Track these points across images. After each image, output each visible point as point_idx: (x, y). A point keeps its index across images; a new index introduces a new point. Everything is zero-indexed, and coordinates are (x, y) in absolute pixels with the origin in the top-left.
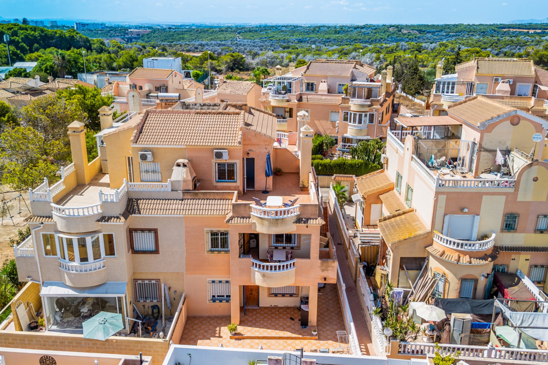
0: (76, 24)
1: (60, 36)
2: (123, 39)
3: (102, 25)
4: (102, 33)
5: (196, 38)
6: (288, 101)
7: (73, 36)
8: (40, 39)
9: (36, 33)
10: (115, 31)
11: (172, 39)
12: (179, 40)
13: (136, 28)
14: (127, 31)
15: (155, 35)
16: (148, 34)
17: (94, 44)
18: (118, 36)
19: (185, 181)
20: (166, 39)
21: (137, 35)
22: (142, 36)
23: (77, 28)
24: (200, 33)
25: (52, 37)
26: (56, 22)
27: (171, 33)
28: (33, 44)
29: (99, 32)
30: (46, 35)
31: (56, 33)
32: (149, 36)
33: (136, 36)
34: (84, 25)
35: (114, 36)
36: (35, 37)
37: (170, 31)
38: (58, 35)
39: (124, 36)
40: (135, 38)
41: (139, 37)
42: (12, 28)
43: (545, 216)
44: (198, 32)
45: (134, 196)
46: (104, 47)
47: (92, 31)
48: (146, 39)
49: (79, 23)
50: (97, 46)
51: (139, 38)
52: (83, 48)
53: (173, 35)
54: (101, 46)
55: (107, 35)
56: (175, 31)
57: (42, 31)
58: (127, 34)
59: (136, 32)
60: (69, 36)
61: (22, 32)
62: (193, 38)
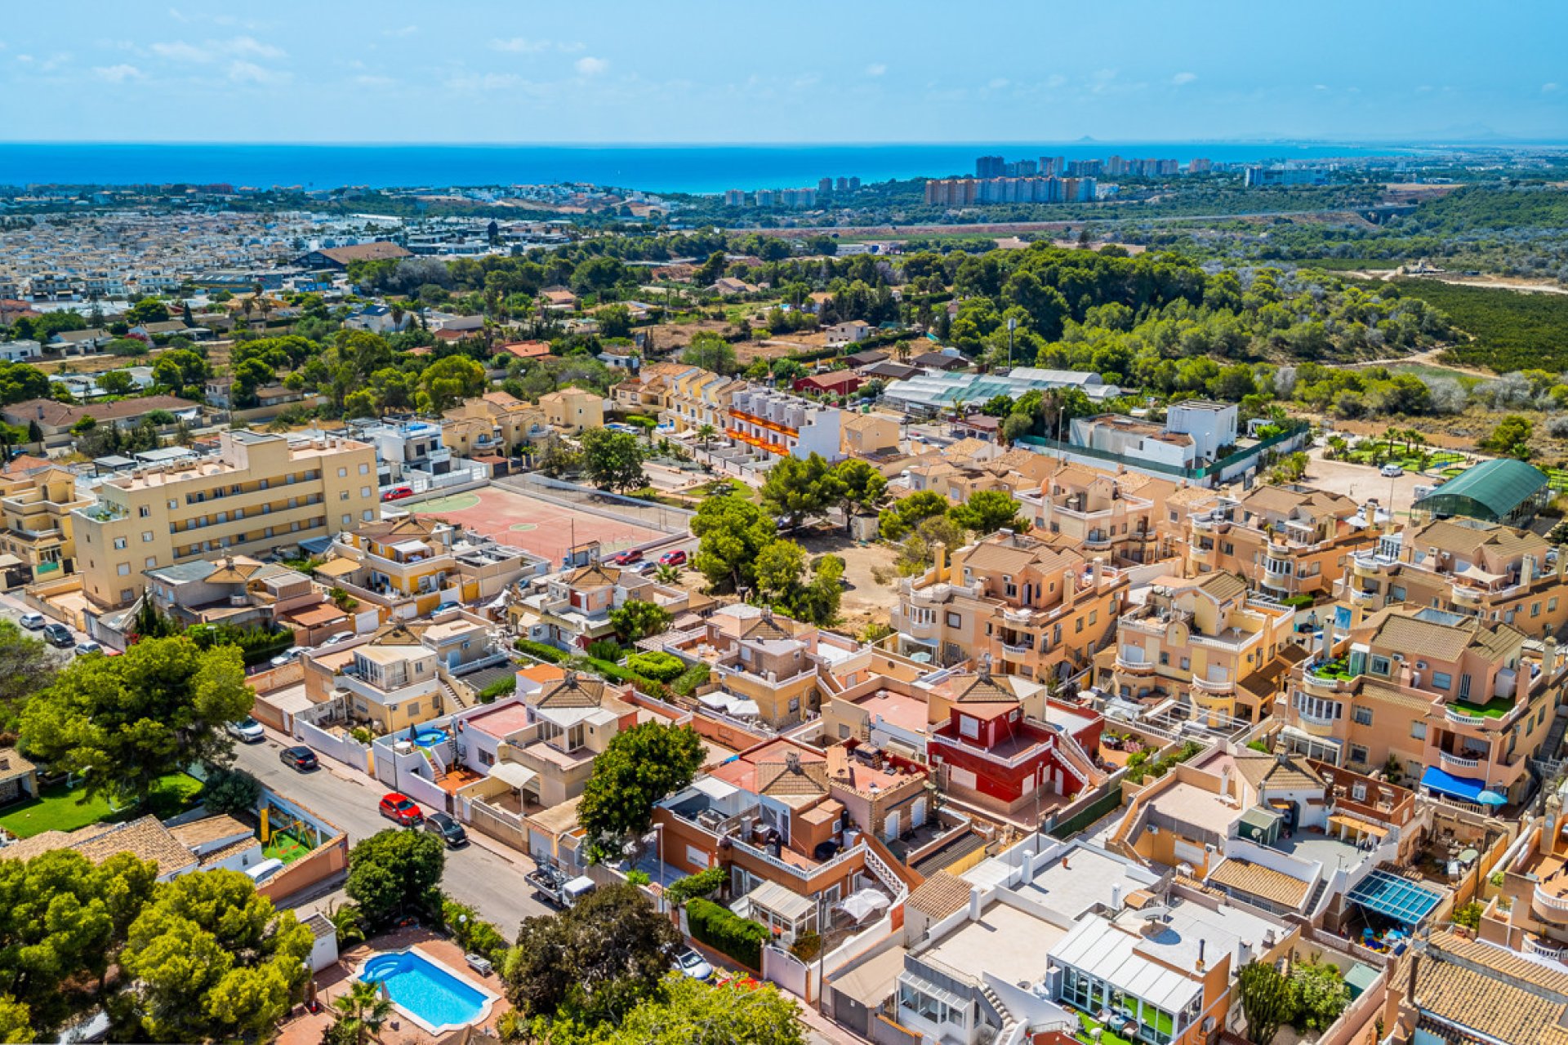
0: (1252, 171)
1: (1141, 274)
2: (1364, 214)
4: (1310, 198)
7: (1168, 272)
8: (1096, 285)
9: (1092, 273)
10: (1347, 193)
11: (1508, 217)
12: (1530, 223)
14: (1380, 193)
15: (1462, 203)
16: (1441, 200)
18: (1352, 204)
19: (979, 590)
20: (1488, 219)
21: (1410, 202)
22: (1423, 205)
23: (1251, 183)
25: (1124, 276)
27: (1514, 198)
29: (1305, 194)
30: (1112, 273)
31: (1133, 267)
32: (1441, 206)
33: (1406, 205)
34: (1269, 175)
35: (1342, 205)
36: (1089, 281)
37: (1511, 192)
38: (1135, 272)
39: (1370, 204)
40: (1400, 212)
41: (1415, 206)
42: (1052, 262)
45: (956, 593)
47: (1285, 191)
48: (1432, 215)
49: (1261, 171)
50: (1217, 293)
51: (1410, 212)
52: (1182, 297)
53: (1517, 205)
54: (1226, 291)
55: (1323, 202)
56: (1526, 194)
57: (1107, 265)
58: (1380, 199)
59: (1408, 194)
60: (1161, 272)
61: (1066, 270)
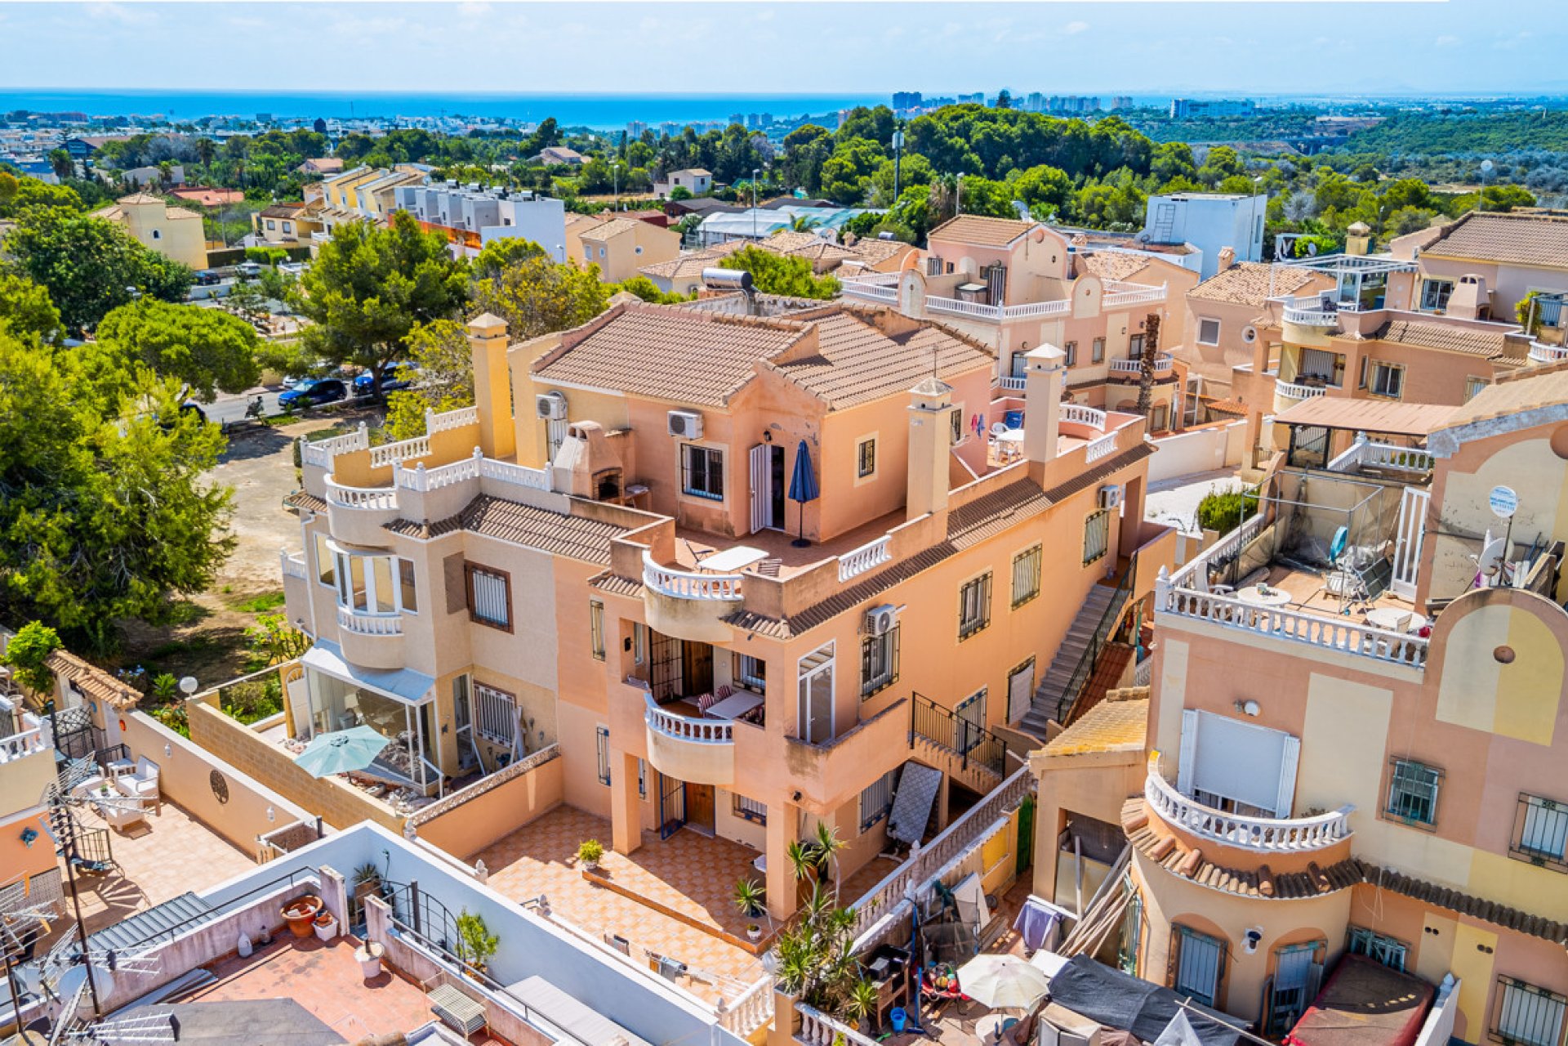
0: (1177, 103)
1: (1075, 137)
2: (1294, 144)
3: (1244, 104)
4: (1237, 129)
5: (1525, 143)
6: (1333, 332)
7: (1107, 137)
8: (1020, 145)
9: (1014, 129)
10: (1276, 123)
11: (1445, 143)
12: (1467, 149)
13: (1345, 112)
14: (1309, 123)
15: (1394, 132)
16: (1372, 130)
17: (1158, 157)
18: (1281, 135)
19: (577, 472)
20: (1424, 146)
21: (1340, 133)
22: (1354, 135)
23: (1176, 115)
24: (1545, 125)
25: (1052, 139)
26: (1130, 99)
27: (1447, 126)
28: (1001, 155)
29: (1232, 125)
30: (1038, 133)
31: (1065, 127)
32: (1372, 135)
33: (1335, 136)
34: (1194, 106)
35: (1270, 136)
36: (1009, 139)
37: (1443, 121)
38: (1068, 133)
39: (1300, 135)
40: (1330, 142)
41: (1345, 136)
42: (962, 116)
43: (1549, 804)
44: (1538, 123)
45: (490, 491)
46: (1184, 164)
47: (1211, 121)
48: (1363, 144)
49: (1185, 102)
50: (1166, 164)
51: (1340, 143)
52: (1125, 168)
53: (1451, 133)
54: (1178, 161)
55: (1251, 132)
56: (1460, 122)
57: (1031, 123)
58: (1310, 130)
59: (1338, 124)
60: (1098, 136)
61: (980, 125)
62: (1518, 140)
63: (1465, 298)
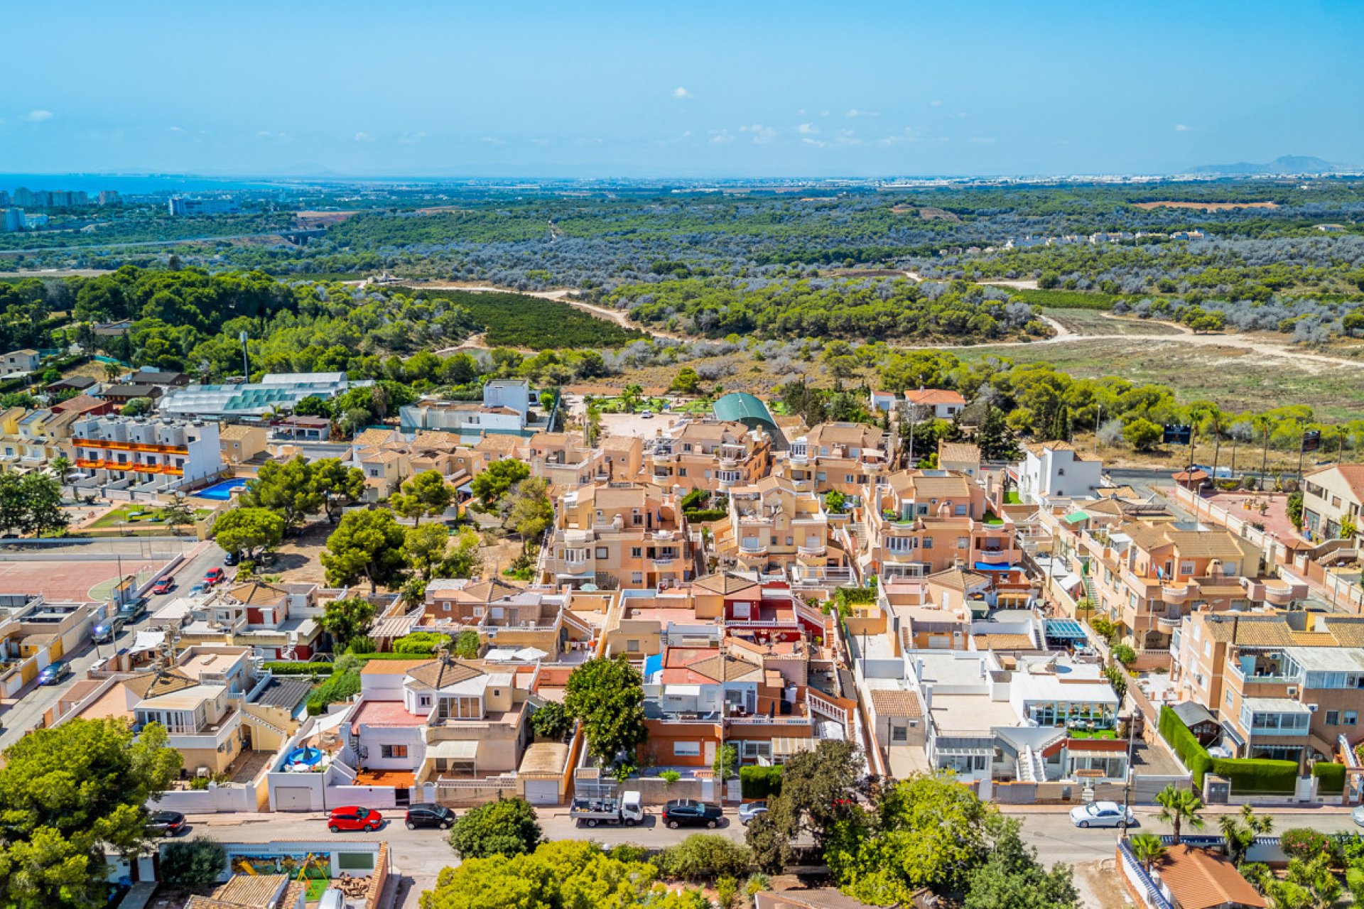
0: (173, 202)
2: (286, 236)
4: (236, 224)
5: (457, 236)
7: (267, 289)
9: (211, 291)
10: (266, 219)
11: (402, 237)
12: (420, 241)
14: (293, 219)
15: (360, 227)
16: (343, 225)
18: (272, 229)
19: (619, 524)
20: (388, 238)
21: (319, 226)
22: (331, 229)
23: (175, 213)
24: (466, 222)
27: (398, 222)
29: (230, 221)
31: (238, 285)
32: (345, 229)
33: (315, 229)
34: (191, 205)
35: (264, 230)
37: (394, 218)
39: (288, 229)
40: (314, 234)
41: (322, 230)
44: (460, 220)
46: (319, 303)
47: (210, 218)
48: (340, 236)
50: (309, 304)
51: (322, 234)
53: (402, 228)
54: (315, 301)
55: (248, 227)
56: (407, 218)
58: (295, 224)
59: (315, 220)
60: (261, 289)
61: (188, 290)
62: (452, 234)
63: (698, 449)
